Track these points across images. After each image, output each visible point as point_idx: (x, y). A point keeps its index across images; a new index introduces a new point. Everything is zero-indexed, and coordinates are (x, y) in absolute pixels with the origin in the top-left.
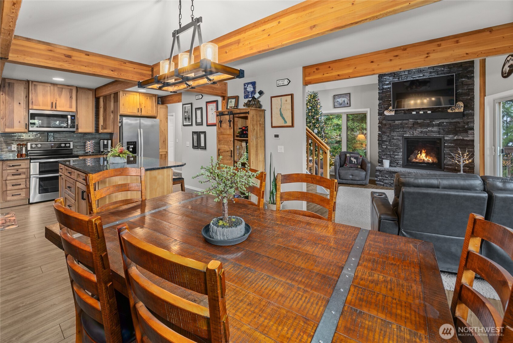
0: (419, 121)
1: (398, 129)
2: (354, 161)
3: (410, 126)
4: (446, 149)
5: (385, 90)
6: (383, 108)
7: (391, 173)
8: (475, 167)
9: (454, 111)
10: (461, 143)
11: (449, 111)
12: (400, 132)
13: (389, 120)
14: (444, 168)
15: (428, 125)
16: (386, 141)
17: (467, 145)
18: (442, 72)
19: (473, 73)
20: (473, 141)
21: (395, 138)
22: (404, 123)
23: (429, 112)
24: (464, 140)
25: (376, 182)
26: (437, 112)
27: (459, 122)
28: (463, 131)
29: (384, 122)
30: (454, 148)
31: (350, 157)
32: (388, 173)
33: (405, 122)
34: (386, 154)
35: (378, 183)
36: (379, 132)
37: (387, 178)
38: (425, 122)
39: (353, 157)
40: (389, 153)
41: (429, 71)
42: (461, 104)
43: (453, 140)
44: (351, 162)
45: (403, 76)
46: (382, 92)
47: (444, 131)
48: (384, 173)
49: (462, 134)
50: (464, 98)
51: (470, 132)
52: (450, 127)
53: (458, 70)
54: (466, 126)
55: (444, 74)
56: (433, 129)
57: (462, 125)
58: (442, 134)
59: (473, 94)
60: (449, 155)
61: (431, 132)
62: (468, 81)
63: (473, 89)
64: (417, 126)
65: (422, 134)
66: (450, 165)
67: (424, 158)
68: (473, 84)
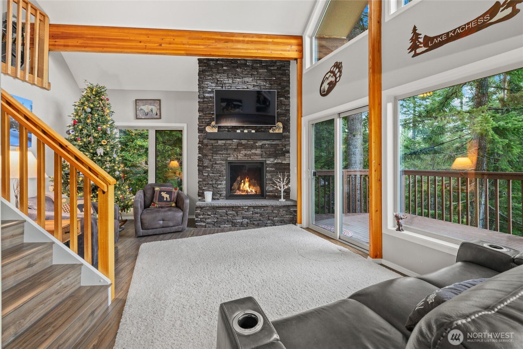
0: (244, 142)
1: (222, 151)
2: (166, 198)
3: (234, 147)
4: (268, 175)
5: (206, 100)
6: (204, 122)
7: (214, 209)
8: (291, 192)
9: (275, 132)
10: (280, 167)
11: (271, 131)
12: (223, 155)
13: (211, 139)
14: (267, 195)
15: (252, 147)
16: (207, 167)
17: (285, 169)
18: (264, 87)
19: (289, 93)
20: (289, 164)
21: (218, 162)
22: (228, 144)
23: (253, 131)
24: (282, 163)
25: (196, 224)
26: (260, 132)
27: (278, 144)
28: (281, 153)
29: (205, 141)
30: (274, 172)
31: (160, 192)
32: (211, 209)
33: (228, 142)
34: (208, 184)
35: (199, 224)
36: (199, 155)
37: (210, 215)
38: (249, 143)
39: (164, 192)
40: (211, 182)
41: (253, 83)
42: (280, 125)
43: (274, 164)
44: (161, 199)
45: (227, 85)
46: (203, 101)
47: (266, 154)
48: (205, 209)
49: (281, 157)
50: (282, 119)
51: (287, 155)
52: (271, 150)
53: (278, 87)
55: (266, 89)
56: (256, 152)
57: (281, 147)
58: (264, 158)
59: (289, 116)
60: (270, 180)
61: (254, 155)
62: (286, 101)
63: (289, 110)
64: (241, 148)
65: (246, 158)
66: (271, 192)
67: (248, 188)
68: (289, 105)
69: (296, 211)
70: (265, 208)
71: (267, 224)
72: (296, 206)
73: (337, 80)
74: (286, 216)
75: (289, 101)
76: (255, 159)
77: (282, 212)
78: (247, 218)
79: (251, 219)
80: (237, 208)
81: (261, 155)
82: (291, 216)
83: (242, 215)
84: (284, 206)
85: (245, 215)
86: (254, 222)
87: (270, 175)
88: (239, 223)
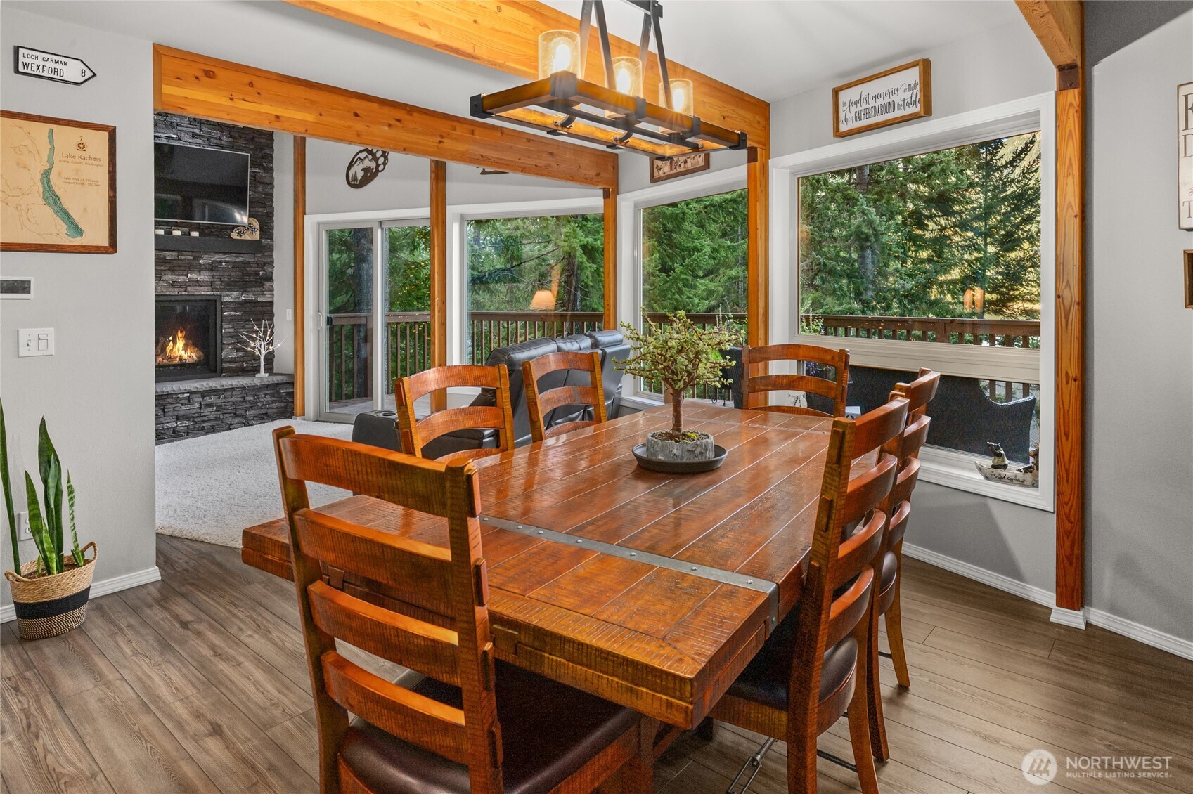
4: (225, 325)
8: (275, 359)
9: (243, 238)
10: (253, 309)
11: (234, 235)
14: (224, 370)
15: (190, 267)
17: (262, 313)
18: (218, 141)
20: (271, 303)
23: (195, 234)
24: (257, 302)
26: (210, 236)
27: (248, 263)
28: (255, 282)
30: (241, 320)
38: (183, 258)
41: (191, 130)
42: (255, 223)
43: (238, 303)
47: (221, 281)
49: (254, 289)
50: (260, 212)
51: (268, 284)
52: (233, 274)
53: (247, 145)
54: (261, 273)
55: (223, 147)
56: (199, 277)
57: (254, 268)
58: (218, 290)
59: (272, 206)
60: (232, 337)
61: (195, 283)
62: (264, 175)
63: (271, 195)
64: (162, 268)
65: (176, 290)
66: (234, 360)
67: (182, 353)
68: (271, 184)
69: (292, 395)
70: (229, 393)
71: (231, 424)
72: (292, 383)
73: (381, 168)
74: (271, 406)
75: (272, 177)
76: (196, 293)
77: (264, 397)
78: (187, 418)
79: (196, 420)
80: (164, 400)
81: (212, 284)
82: (282, 404)
83: (176, 413)
84: (268, 386)
85: (182, 413)
86: (204, 425)
87: (230, 326)
88: (166, 431)
